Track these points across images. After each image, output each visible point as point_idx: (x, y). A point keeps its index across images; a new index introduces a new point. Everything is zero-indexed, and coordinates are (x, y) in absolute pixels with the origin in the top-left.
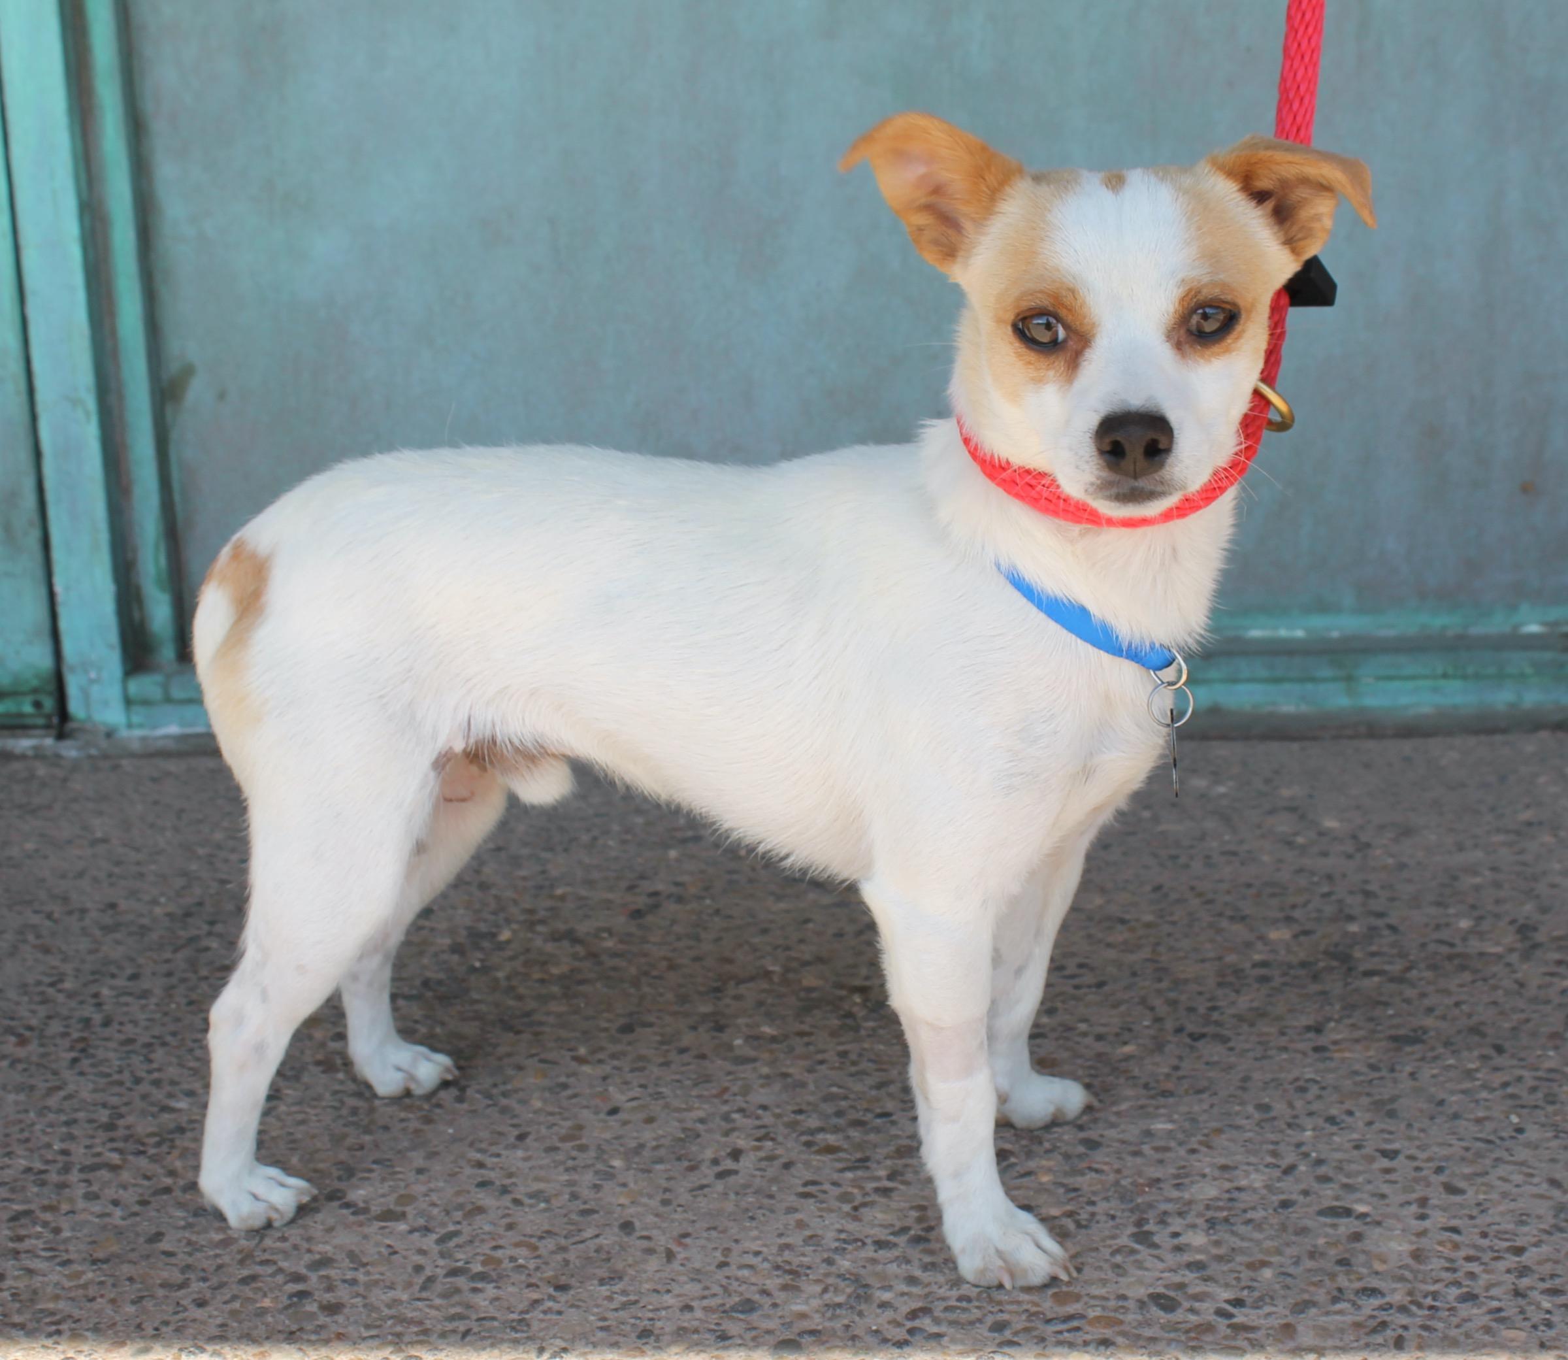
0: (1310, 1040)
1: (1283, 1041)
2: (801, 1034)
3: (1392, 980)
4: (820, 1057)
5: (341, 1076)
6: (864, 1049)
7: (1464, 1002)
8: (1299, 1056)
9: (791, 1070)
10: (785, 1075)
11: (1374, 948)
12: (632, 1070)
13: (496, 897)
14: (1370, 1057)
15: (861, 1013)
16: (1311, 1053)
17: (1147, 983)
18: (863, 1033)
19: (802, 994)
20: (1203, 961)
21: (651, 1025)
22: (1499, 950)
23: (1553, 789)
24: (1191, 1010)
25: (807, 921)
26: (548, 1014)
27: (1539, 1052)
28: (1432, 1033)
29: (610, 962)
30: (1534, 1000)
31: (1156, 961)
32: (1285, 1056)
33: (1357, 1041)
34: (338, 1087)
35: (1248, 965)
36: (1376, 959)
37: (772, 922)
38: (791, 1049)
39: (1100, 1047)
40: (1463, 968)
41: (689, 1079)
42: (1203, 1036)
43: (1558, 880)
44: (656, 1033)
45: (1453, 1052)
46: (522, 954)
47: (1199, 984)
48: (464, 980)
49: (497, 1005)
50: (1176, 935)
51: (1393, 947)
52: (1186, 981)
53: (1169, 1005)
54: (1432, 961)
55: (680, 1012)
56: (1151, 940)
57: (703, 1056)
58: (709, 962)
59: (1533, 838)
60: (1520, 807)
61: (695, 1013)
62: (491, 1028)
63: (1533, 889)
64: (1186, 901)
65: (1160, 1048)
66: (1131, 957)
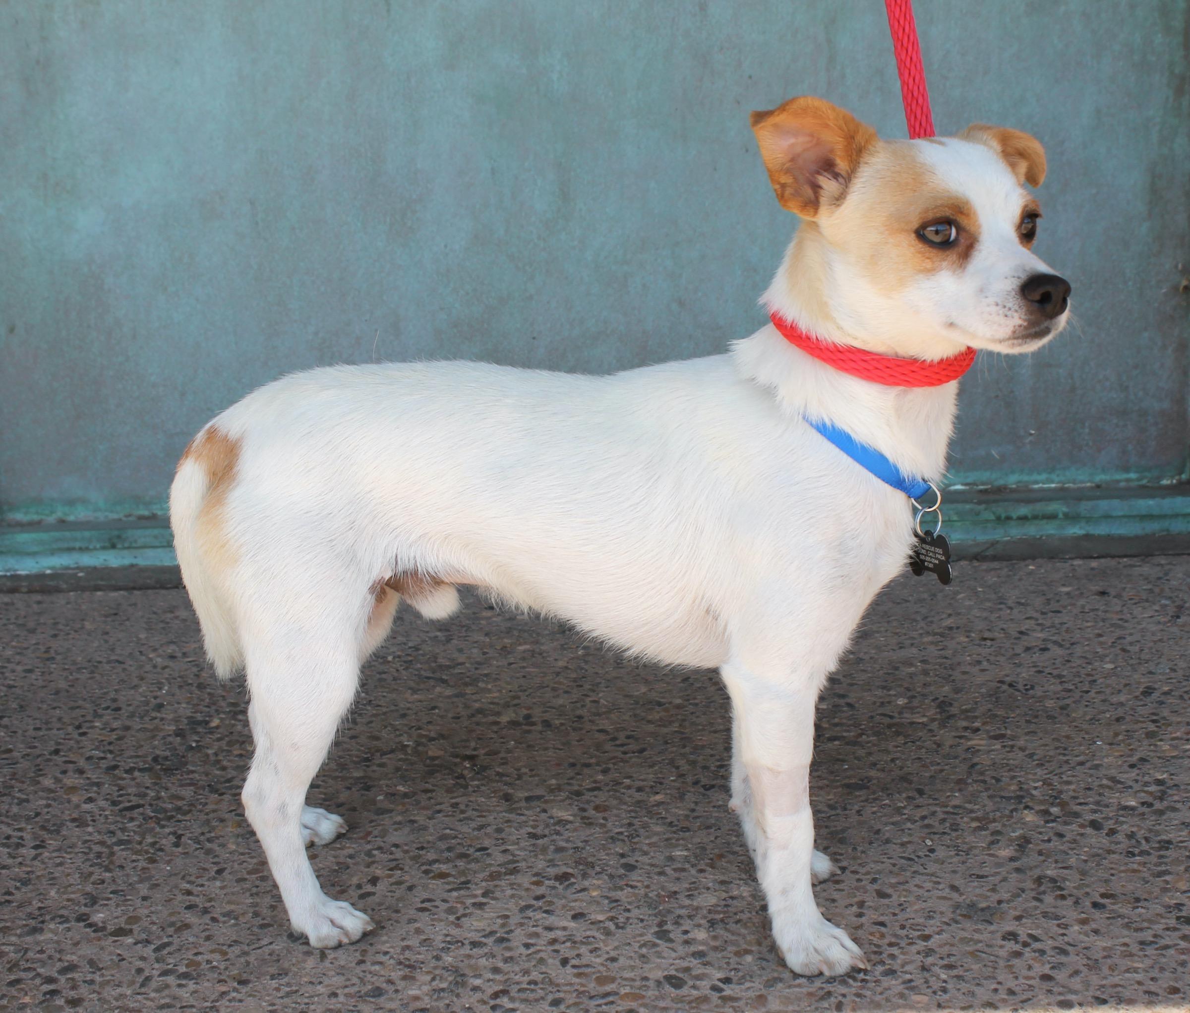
2: (426, 791)
3: (847, 744)
4: (438, 807)
5: (90, 829)
6: (470, 801)
7: (897, 759)
9: (417, 818)
10: (413, 822)
11: (836, 720)
13: (209, 694)
14: (830, 800)
15: (468, 774)
17: (674, 749)
18: (470, 789)
19: (428, 762)
20: (715, 732)
22: (925, 719)
23: (967, 603)
24: (705, 768)
25: (434, 708)
27: (949, 794)
28: (875, 781)
30: (947, 756)
31: (683, 733)
34: (88, 838)
36: (838, 728)
37: (409, 709)
38: (418, 802)
39: (638, 796)
40: (898, 734)
42: (713, 786)
43: (968, 669)
44: (321, 793)
45: (888, 795)
46: (227, 736)
47: (712, 749)
48: (183, 757)
49: (207, 774)
50: (698, 714)
51: (850, 720)
52: (703, 747)
53: (690, 765)
54: (876, 729)
55: (339, 777)
56: (679, 717)
57: (354, 809)
58: (363, 739)
59: (952, 638)
60: (944, 616)
61: (352, 778)
62: (201, 792)
63: (950, 676)
64: (705, 688)
65: (682, 797)
66: (665, 730)
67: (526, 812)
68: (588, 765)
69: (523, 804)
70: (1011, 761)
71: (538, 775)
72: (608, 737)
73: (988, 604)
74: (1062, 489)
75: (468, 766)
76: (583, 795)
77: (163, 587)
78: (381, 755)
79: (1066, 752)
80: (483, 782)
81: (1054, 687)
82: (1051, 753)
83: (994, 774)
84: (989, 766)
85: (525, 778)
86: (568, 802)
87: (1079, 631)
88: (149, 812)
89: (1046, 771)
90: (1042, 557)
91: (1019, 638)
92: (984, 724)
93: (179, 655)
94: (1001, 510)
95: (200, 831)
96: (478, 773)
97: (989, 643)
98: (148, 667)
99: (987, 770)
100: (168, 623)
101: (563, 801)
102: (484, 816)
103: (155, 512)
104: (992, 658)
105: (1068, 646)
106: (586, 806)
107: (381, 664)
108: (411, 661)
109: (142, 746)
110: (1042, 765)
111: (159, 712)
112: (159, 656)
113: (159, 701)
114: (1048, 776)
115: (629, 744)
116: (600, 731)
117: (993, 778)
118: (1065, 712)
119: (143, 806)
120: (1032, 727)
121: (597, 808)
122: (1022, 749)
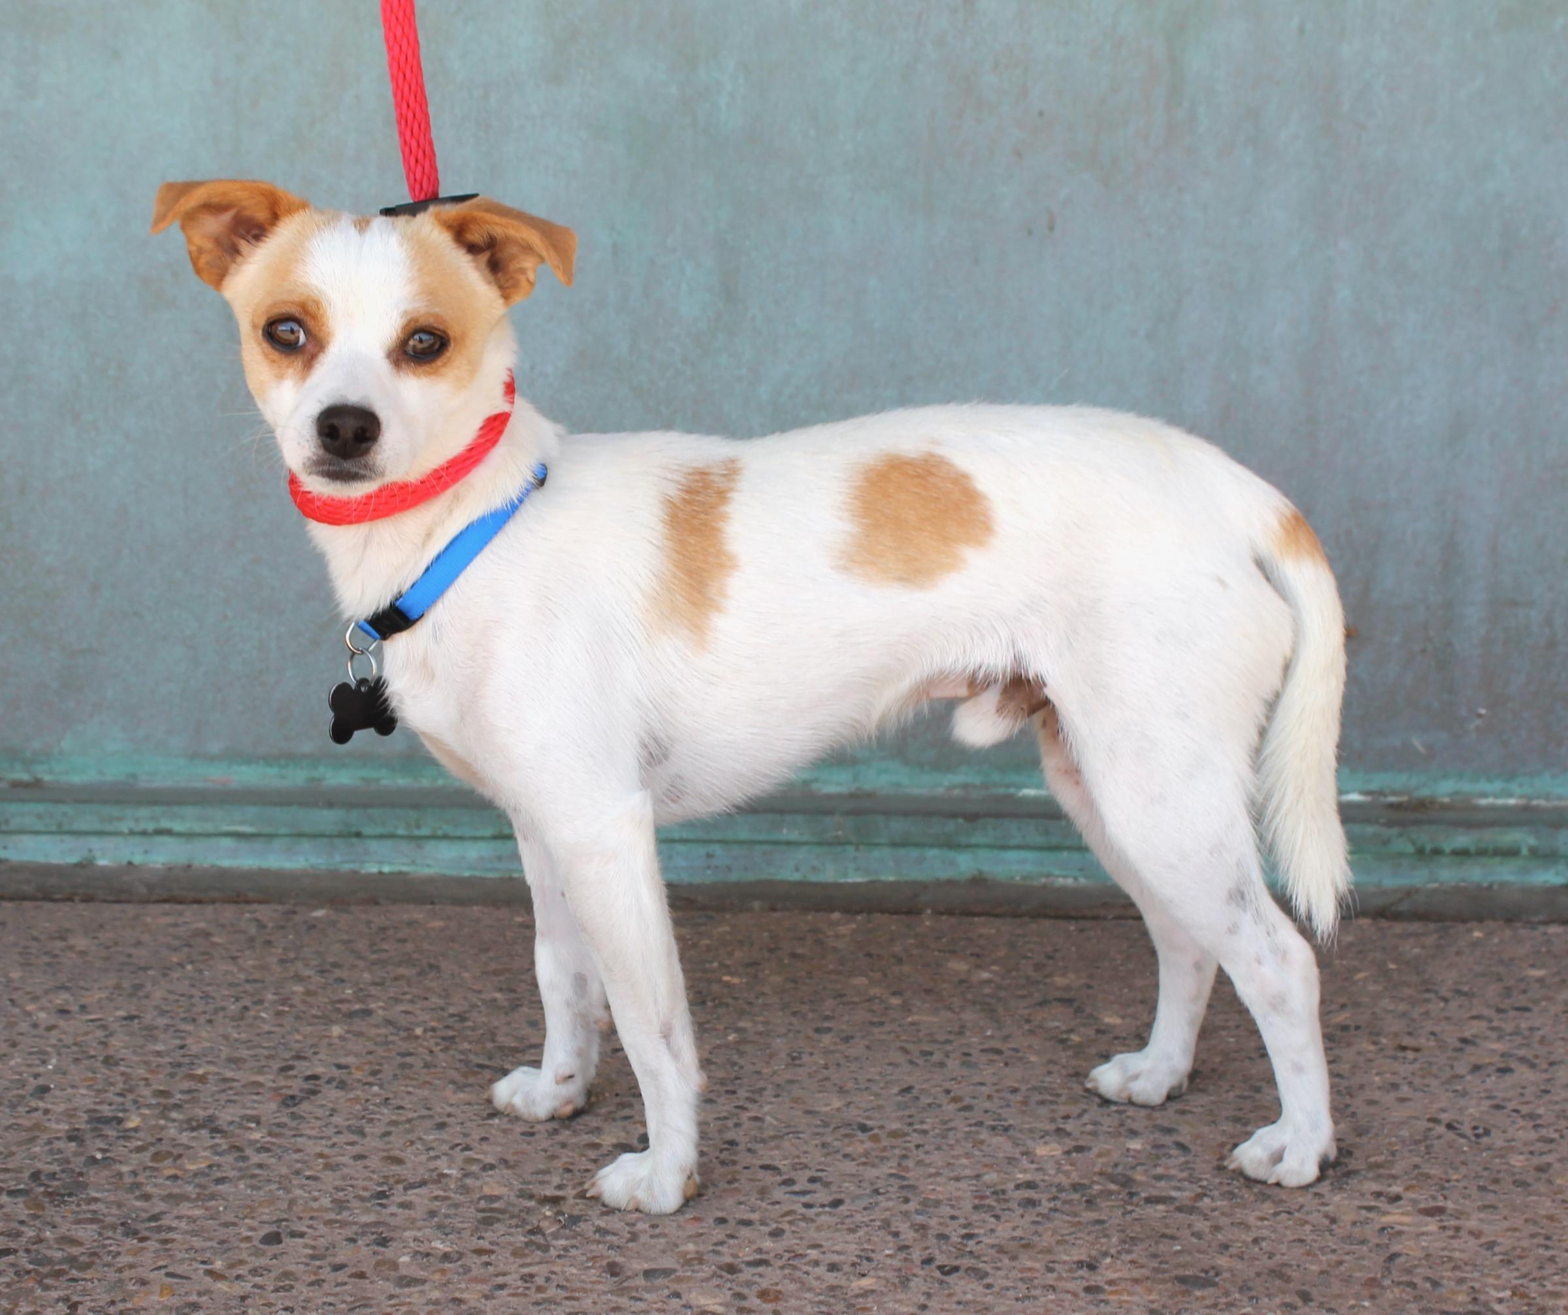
0: (1082, 1278)
1: (1050, 1278)
2: (480, 1252)
3: (1179, 1209)
4: (500, 1280)
6: (553, 1272)
7: (1264, 1239)
8: (1069, 1296)
9: (465, 1296)
10: (458, 1301)
11: (1160, 1170)
12: (276, 1290)
13: (123, 1074)
14: (1152, 1302)
15: (550, 1229)
16: (1083, 1294)
17: (891, 1204)
18: (553, 1252)
19: (483, 1204)
20: (957, 1179)
21: (302, 1235)
23: (1372, 988)
24: (942, 1237)
26: (179, 1218)
27: (1352, 1302)
28: (1226, 1275)
29: (256, 1158)
30: (1348, 1238)
31: (903, 1178)
32: (1052, 1297)
33: (1136, 1281)
35: (1011, 1186)
36: (1162, 1184)
37: (449, 1115)
38: (467, 1270)
39: (832, 1278)
41: (344, 1302)
42: (956, 1269)
43: (1377, 1095)
44: (306, 1246)
45: (1251, 1298)
46: (152, 1144)
47: (952, 1207)
48: (81, 1174)
49: (119, 1205)
50: (927, 1148)
51: (1182, 1171)
52: (937, 1203)
53: (917, 1231)
54: (1226, 1188)
55: (337, 1221)
56: (897, 1151)
57: (362, 1275)
58: (374, 1162)
59: (1349, 1045)
60: (1334, 1007)
61: (355, 1223)
62: (110, 1234)
63: (1348, 1106)
64: (940, 1106)
65: (904, 1282)
66: (875, 1172)
67: (646, 1296)
68: (747, 1223)
69: (640, 1281)
70: (1457, 1254)
71: (665, 1235)
72: (779, 1179)
73: (1407, 991)
74: (1527, 809)
75: (548, 1213)
76: (740, 1271)
77: (48, 898)
78: (406, 1189)
79: (1549, 1243)
80: (574, 1242)
81: (1524, 1133)
82: (1525, 1244)
83: (1429, 1273)
84: (1420, 1259)
85: (644, 1238)
86: (715, 1281)
87: (1562, 1043)
88: (24, 1261)
89: (1516, 1274)
90: (1493, 918)
91: (1460, 1050)
92: (1407, 1189)
93: (74, 1008)
94: (1425, 837)
95: (107, 1298)
96: (564, 1227)
97: (1410, 1055)
98: (24, 1026)
99: (1416, 1266)
100: (56, 956)
101: (707, 1280)
102: (577, 1299)
103: (39, 776)
104: (1417, 1081)
105: (1545, 1066)
106: (745, 1291)
107: (404, 1039)
108: (453, 1037)
109: (12, 1154)
110: (1509, 1262)
111: (41, 1099)
112: (42, 1009)
113: (41, 1081)
114: (1520, 1281)
115: (815, 1192)
116: (765, 1167)
117: (1427, 1279)
118: (1544, 1176)
119: (16, 1251)
120: (1490, 1198)
121: (763, 1295)
122: (1476, 1234)
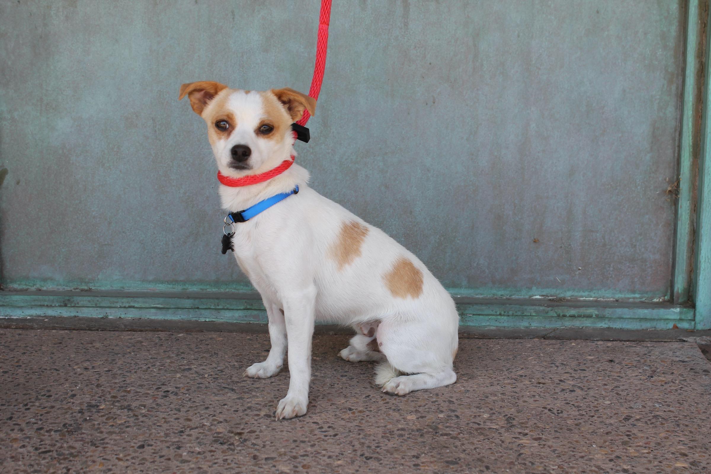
0: (413, 461)
1: (403, 461)
2: (211, 451)
3: (452, 438)
4: (216, 461)
5: (20, 463)
6: (234, 458)
7: (478, 448)
8: (408, 467)
9: (203, 466)
10: (200, 468)
11: (448, 424)
12: (139, 464)
13: (102, 390)
14: (435, 469)
15: (236, 443)
16: (412, 466)
17: (354, 435)
18: (236, 451)
19: (215, 435)
20: (378, 427)
21: (152, 445)
22: (497, 427)
23: (533, 362)
24: (369, 447)
25: (225, 405)
26: (111, 439)
27: (503, 470)
28: (462, 460)
29: (141, 419)
30: (506, 448)
31: (360, 427)
32: (401, 467)
33: (431, 462)
34: (17, 468)
35: (396, 429)
36: (448, 429)
37: (210, 405)
38: (205, 457)
39: (328, 461)
40: (482, 434)
41: (161, 468)
42: (371, 458)
43: (527, 399)
44: (152, 449)
45: (469, 468)
46: (107, 414)
47: (374, 436)
48: (80, 424)
49: (91, 435)
50: (370, 416)
51: (455, 424)
52: (370, 435)
53: (360, 445)
54: (469, 431)
55: (164, 441)
56: (360, 417)
57: (169, 459)
58: (181, 420)
59: (522, 382)
60: (519, 369)
61: (171, 441)
62: (86, 445)
63: (516, 403)
64: (378, 402)
65: (353, 462)
66: (351, 424)
67: (265, 467)
68: (303, 442)
69: (264, 462)
70: (542, 454)
71: (275, 446)
72: (318, 427)
73: (545, 364)
74: (596, 301)
75: (237, 438)
76: (298, 458)
77: (90, 330)
78: (190, 430)
79: (574, 450)
80: (244, 448)
81: (574, 412)
82: (566, 450)
83: (532, 460)
84: (529, 455)
85: (267, 447)
86: (289, 462)
87: (594, 382)
88: (55, 454)
89: (561, 460)
90: (581, 339)
91: (559, 384)
92: (530, 431)
93: (90, 367)
94: (560, 311)
95: (81, 467)
96: (242, 443)
97: (541, 385)
98: (71, 374)
99: (527, 458)
100: (88, 349)
101: (286, 461)
102: (239, 467)
103: (91, 288)
104: (542, 394)
105: (586, 389)
106: (298, 465)
107: (201, 378)
108: (218, 378)
109: (59, 417)
110: (560, 456)
111: (72, 399)
112: (79, 368)
113: (73, 392)
114: (562, 463)
115: (329, 431)
116: (314, 423)
117: (530, 462)
118: (577, 427)
119: (53, 451)
120: (558, 435)
121: (304, 466)
122: (550, 447)
